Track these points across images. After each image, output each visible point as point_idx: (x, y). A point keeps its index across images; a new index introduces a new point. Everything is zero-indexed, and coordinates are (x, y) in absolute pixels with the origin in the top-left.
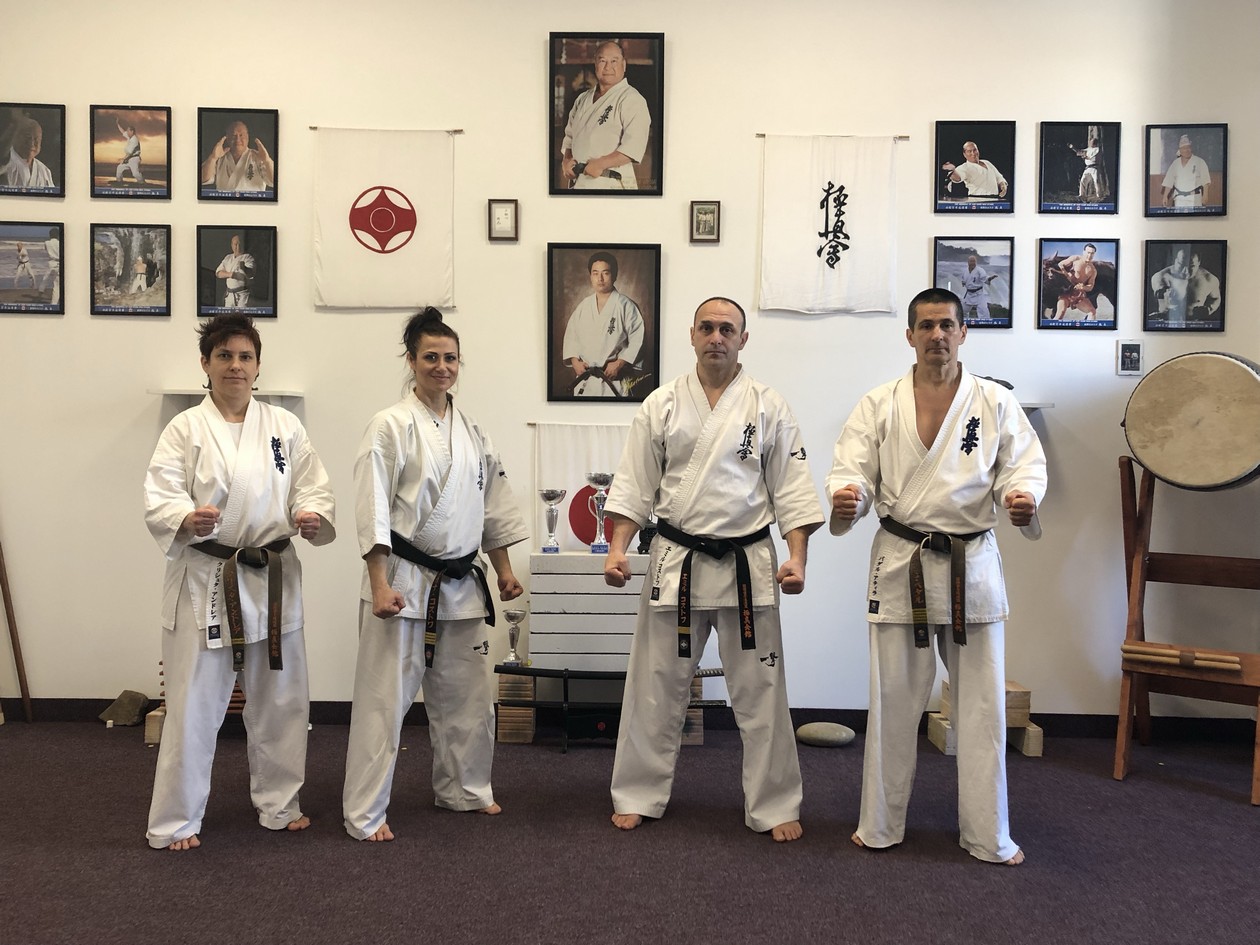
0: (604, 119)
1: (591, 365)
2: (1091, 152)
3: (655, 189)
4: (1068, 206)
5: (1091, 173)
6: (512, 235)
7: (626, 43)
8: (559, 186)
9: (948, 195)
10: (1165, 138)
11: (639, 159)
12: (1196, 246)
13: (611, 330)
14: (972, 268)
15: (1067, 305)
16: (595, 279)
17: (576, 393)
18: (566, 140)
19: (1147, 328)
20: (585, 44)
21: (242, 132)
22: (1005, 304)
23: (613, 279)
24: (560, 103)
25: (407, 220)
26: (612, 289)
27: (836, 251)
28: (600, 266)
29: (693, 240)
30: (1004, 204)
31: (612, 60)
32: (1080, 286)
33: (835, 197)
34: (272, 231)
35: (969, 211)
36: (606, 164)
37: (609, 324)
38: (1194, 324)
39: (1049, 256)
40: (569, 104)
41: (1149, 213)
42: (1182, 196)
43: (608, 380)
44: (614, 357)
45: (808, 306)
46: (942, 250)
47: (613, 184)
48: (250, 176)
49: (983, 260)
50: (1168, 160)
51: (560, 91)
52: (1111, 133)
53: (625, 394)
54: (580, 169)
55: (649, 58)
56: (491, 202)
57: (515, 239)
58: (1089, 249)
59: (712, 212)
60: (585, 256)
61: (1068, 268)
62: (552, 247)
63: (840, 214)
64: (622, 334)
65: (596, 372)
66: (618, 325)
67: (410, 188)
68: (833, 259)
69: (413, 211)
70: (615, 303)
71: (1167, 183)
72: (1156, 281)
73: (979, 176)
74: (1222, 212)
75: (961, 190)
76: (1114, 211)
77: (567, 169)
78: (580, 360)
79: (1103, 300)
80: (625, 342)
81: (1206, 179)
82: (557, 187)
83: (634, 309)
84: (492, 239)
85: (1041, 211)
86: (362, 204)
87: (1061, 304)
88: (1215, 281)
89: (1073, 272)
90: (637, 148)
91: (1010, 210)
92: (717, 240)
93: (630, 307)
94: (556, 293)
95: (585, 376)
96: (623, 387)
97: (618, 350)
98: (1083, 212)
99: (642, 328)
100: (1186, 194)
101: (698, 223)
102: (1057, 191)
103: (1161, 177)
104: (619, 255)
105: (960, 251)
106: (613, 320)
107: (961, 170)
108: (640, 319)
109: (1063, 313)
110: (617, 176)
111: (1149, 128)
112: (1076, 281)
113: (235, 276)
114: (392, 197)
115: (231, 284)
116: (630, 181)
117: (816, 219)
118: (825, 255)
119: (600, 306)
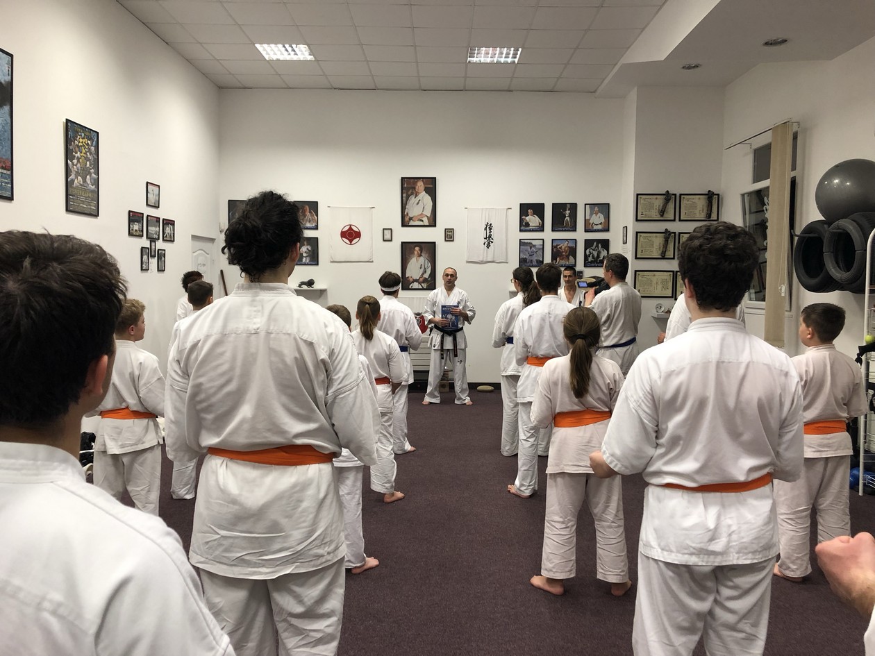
0: (418, 204)
1: (415, 279)
2: (568, 212)
3: (435, 226)
4: (561, 229)
5: (568, 218)
7: (424, 180)
8: (404, 224)
9: (524, 226)
10: (590, 207)
11: (429, 216)
12: (599, 241)
13: (421, 268)
14: (531, 248)
15: (561, 259)
16: (416, 253)
17: (410, 287)
18: (406, 210)
19: (585, 266)
20: (412, 180)
21: (307, 208)
22: (541, 259)
23: (421, 252)
24: (404, 199)
25: (358, 235)
26: (421, 255)
27: (489, 243)
28: (417, 249)
29: (446, 241)
30: (541, 228)
31: (420, 185)
32: (564, 253)
33: (489, 227)
34: (316, 239)
35: (530, 231)
36: (419, 217)
37: (420, 266)
38: (599, 265)
39: (555, 244)
40: (407, 199)
41: (586, 231)
43: (420, 283)
44: (422, 276)
45: (481, 260)
46: (522, 243)
47: (421, 223)
48: (310, 222)
49: (534, 246)
50: (591, 214)
51: (404, 195)
52: (574, 206)
53: (426, 288)
54: (411, 219)
55: (432, 184)
56: (384, 229)
57: (391, 240)
58: (567, 242)
59: (452, 232)
60: (413, 245)
61: (561, 248)
62: (402, 243)
63: (490, 232)
64: (424, 270)
65: (416, 281)
66: (423, 266)
67: (359, 225)
68: (488, 246)
69: (360, 232)
70: (422, 260)
72: (588, 251)
73: (533, 220)
74: (607, 229)
75: (527, 225)
76: (575, 230)
77: (407, 219)
78: (412, 277)
79: (571, 258)
80: (425, 272)
81: (603, 220)
82: (403, 225)
83: (428, 262)
84: (384, 240)
85: (553, 230)
86: (345, 230)
87: (558, 259)
88: (606, 251)
90: (428, 212)
91: (543, 231)
92: (453, 240)
93: (426, 261)
94: (404, 257)
95: (413, 282)
96: (425, 286)
97: (423, 274)
98: (565, 231)
99: (430, 268)
100: (597, 225)
101: (447, 235)
102: (558, 224)
103: (590, 220)
105: (527, 243)
107: (527, 218)
108: (430, 265)
110: (422, 221)
111: (585, 205)
112: (563, 252)
113: (305, 252)
114: (353, 227)
115: (304, 255)
116: (426, 222)
117: (483, 234)
118: (486, 245)
119: (417, 261)
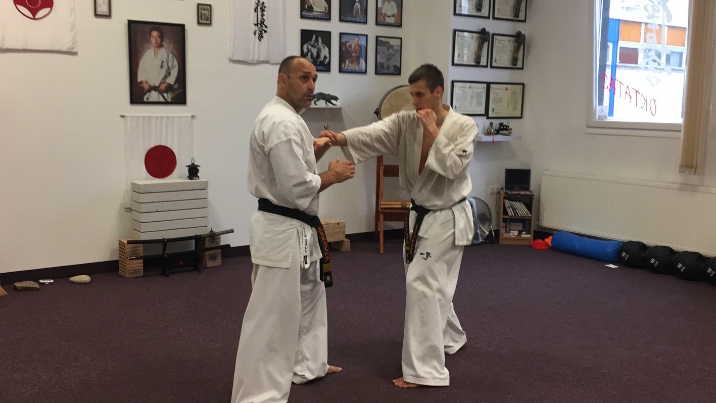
1: (152, 85)
4: (349, 19)
5: (357, 5)
6: (108, 14)
9: (306, 11)
13: (162, 67)
15: (350, 62)
16: (153, 40)
17: (145, 100)
23: (162, 41)
25: (48, 1)
26: (160, 46)
27: (262, 33)
28: (155, 34)
29: (199, 23)
30: (327, 17)
32: (354, 54)
33: (261, 7)
35: (314, 18)
37: (160, 64)
39: (343, 40)
41: (377, 24)
42: (388, 18)
43: (161, 93)
44: (163, 81)
45: (251, 59)
53: (169, 100)
57: (109, 16)
58: (357, 38)
59: (207, 10)
60: (147, 28)
61: (350, 46)
62: (131, 23)
63: (263, 15)
64: (167, 70)
65: (155, 88)
66: (165, 64)
68: (261, 37)
70: (163, 53)
71: (383, 12)
73: (318, 3)
74: (400, 26)
75: (311, 9)
76: (365, 23)
78: (147, 82)
79: (362, 61)
80: (168, 74)
81: (395, 11)
83: (173, 57)
84: (96, 15)
85: (341, 20)
87: (347, 62)
89: (351, 48)
91: (330, 19)
92: (210, 24)
93: (171, 55)
94: (133, 47)
95: (149, 91)
96: (169, 97)
97: (165, 77)
98: (355, 22)
99: (177, 66)
100: (389, 17)
101: (202, 15)
102: (346, 12)
103: (382, 8)
104: (165, 28)
106: (162, 62)
108: (176, 62)
109: (348, 66)
112: (352, 52)
117: (252, 17)
118: (257, 35)
119: (156, 54)
